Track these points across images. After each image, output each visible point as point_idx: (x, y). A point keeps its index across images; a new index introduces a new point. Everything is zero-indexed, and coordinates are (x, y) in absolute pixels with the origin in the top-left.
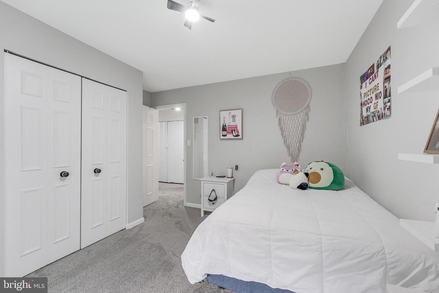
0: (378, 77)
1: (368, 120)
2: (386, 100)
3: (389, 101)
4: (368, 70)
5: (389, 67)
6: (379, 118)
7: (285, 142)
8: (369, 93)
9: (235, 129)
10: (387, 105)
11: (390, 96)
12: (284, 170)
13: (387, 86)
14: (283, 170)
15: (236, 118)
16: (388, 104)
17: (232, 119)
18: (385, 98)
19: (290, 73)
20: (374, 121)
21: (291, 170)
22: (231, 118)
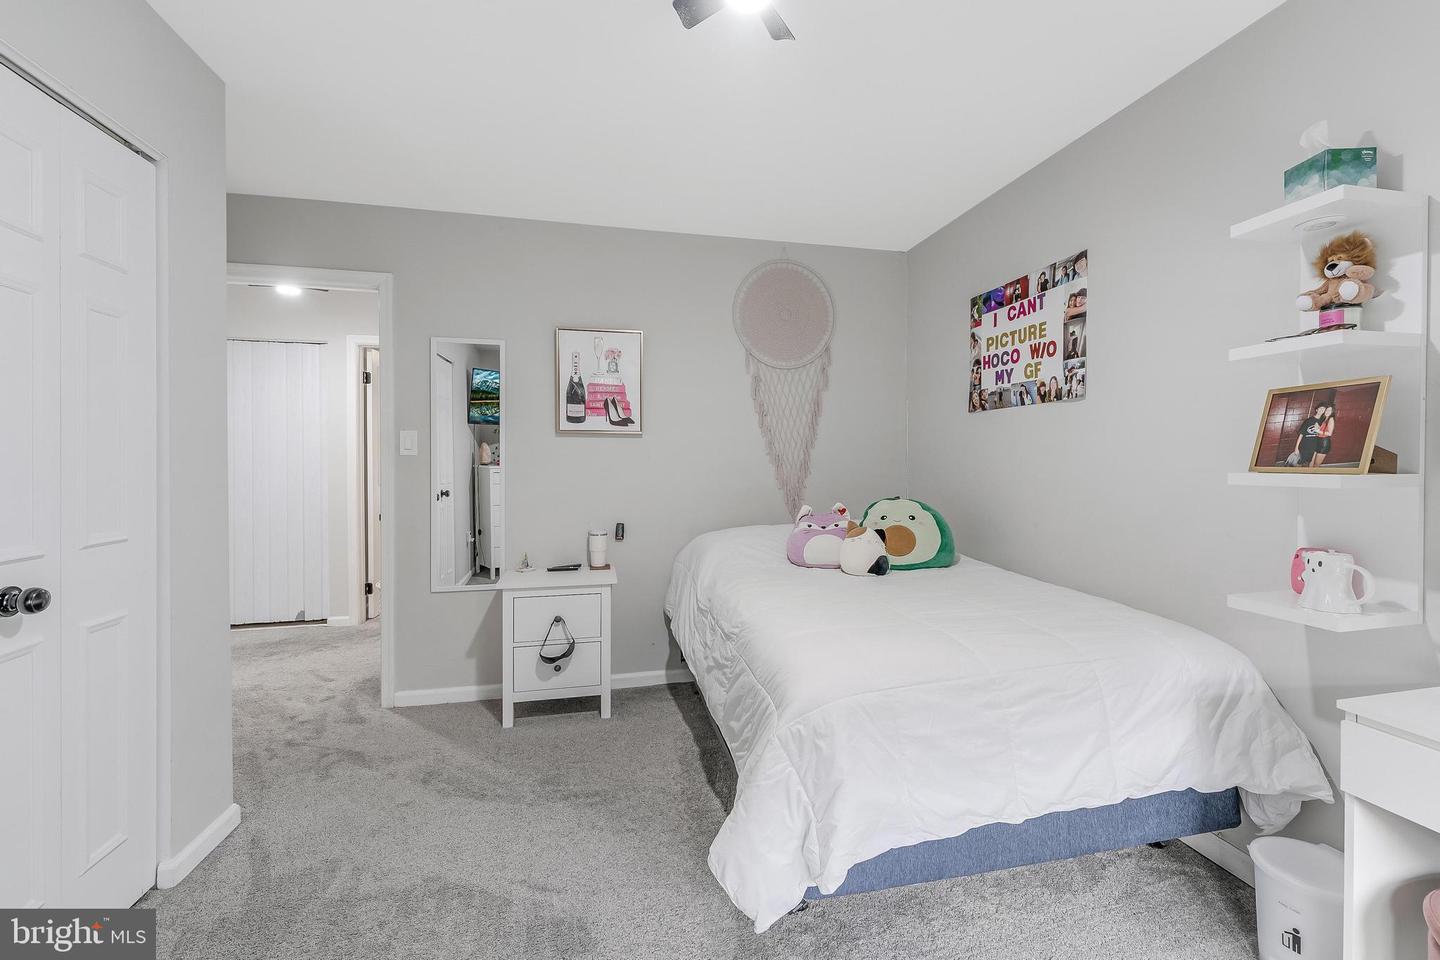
0: (1041, 308)
1: (1001, 399)
2: (1074, 362)
3: (1083, 365)
4: (1005, 287)
5: (1083, 293)
6: (1043, 398)
7: (770, 444)
8: (1005, 339)
9: (618, 398)
10: (1076, 374)
11: (1084, 354)
12: (814, 527)
13: (1077, 334)
14: (810, 526)
15: (620, 362)
16: (1081, 372)
17: (604, 364)
18: (1068, 356)
19: (784, 247)
20: (1023, 403)
21: (832, 526)
22: (603, 358)
